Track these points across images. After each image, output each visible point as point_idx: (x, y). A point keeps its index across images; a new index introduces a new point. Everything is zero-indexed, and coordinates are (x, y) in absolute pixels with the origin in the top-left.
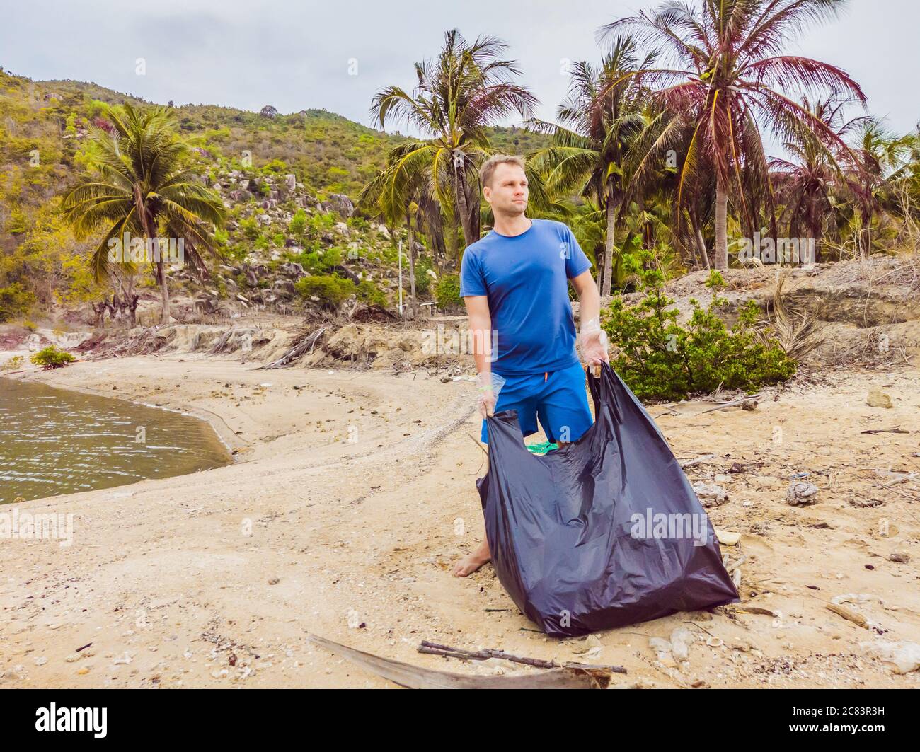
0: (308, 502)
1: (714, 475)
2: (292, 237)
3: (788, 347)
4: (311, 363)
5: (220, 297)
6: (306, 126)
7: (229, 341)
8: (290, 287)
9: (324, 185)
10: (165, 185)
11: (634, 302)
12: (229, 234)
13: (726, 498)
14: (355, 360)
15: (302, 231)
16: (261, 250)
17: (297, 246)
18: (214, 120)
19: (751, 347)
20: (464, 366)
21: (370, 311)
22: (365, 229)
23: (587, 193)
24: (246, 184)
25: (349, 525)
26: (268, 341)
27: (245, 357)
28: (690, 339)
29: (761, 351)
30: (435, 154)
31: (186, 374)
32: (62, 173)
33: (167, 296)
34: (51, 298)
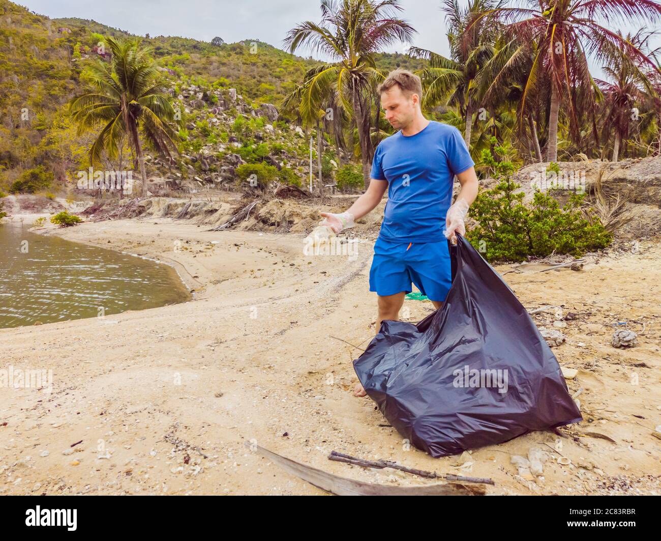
0: (244, 332)
1: (553, 322)
2: (233, 135)
3: (605, 222)
4: (247, 227)
5: (183, 178)
6: (244, 52)
7: (189, 210)
8: (232, 172)
9: (257, 97)
10: (143, 96)
11: (486, 186)
12: (189, 132)
13: (564, 340)
14: (278, 226)
15: (241, 130)
16: (211, 144)
17: (237, 141)
18: (178, 48)
19: (577, 222)
20: (357, 232)
21: (289, 190)
22: (286, 130)
23: (452, 104)
24: (201, 95)
25: (275, 352)
26: (216, 210)
27: (200, 221)
28: (531, 216)
29: (586, 225)
30: (339, 73)
31: (159, 233)
32: (71, 86)
33: (145, 177)
34: (64, 177)
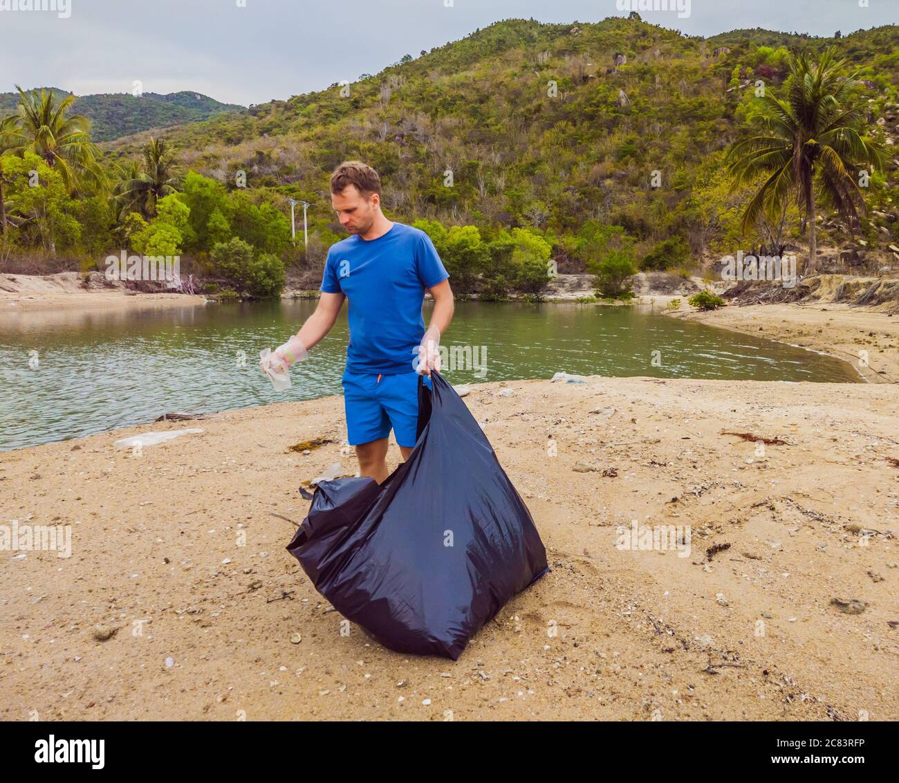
5: (869, 248)
7: (876, 293)
12: (889, 176)
18: (886, 44)
27: (893, 309)
31: (829, 322)
32: (723, 127)
33: (815, 245)
34: (702, 249)
